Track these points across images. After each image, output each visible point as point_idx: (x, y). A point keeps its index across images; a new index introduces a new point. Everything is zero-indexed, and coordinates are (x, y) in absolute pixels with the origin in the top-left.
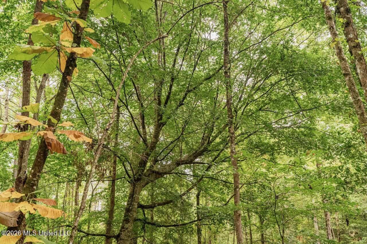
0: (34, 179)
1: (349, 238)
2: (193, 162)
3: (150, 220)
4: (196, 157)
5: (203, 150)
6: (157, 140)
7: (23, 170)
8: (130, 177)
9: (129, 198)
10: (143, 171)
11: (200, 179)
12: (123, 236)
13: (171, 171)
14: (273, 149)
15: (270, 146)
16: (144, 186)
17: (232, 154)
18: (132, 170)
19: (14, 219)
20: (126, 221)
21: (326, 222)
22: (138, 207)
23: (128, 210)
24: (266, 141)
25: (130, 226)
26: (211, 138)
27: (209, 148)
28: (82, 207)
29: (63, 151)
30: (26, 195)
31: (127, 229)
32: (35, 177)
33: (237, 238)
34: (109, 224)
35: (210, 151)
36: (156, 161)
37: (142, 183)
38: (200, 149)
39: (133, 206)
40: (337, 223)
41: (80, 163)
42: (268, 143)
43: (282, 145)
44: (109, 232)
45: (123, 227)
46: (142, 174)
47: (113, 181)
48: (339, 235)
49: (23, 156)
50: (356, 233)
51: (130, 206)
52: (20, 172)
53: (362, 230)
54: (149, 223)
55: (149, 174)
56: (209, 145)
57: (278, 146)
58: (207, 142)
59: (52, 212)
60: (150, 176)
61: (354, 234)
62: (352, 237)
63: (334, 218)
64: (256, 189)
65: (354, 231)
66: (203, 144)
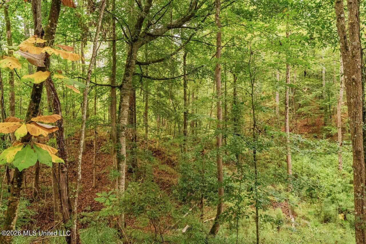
0: (52, 28)
1: (302, 93)
2: (182, 26)
3: (145, 74)
4: (184, 22)
5: (190, 15)
6: (150, 4)
7: (39, 24)
8: (128, 38)
9: (128, 56)
10: (139, 32)
11: (187, 41)
12: (125, 86)
13: (163, 34)
14: (251, 16)
15: (249, 13)
16: (140, 47)
17: (216, 17)
18: (130, 32)
19: (41, 61)
20: (127, 74)
21: (287, 79)
22: (136, 64)
23: (128, 66)
24: (246, 9)
25: (130, 79)
26: (198, 4)
27: (196, 15)
28: (94, 56)
29: (73, 5)
30: (48, 42)
31: (128, 81)
32: (53, 27)
33: (217, 87)
34: (113, 77)
35: (197, 16)
36: (150, 25)
37: (138, 43)
38: (188, 15)
39: (131, 62)
40: (295, 81)
41: (84, 25)
42: (248, 10)
43: (259, 12)
44: (113, 83)
45: (124, 80)
46: (138, 35)
47: (114, 41)
48: (295, 90)
49: (36, 11)
50: (308, 89)
51: (129, 63)
52: (36, 26)
53: (313, 87)
54: (145, 77)
55: (144, 36)
56: (196, 11)
57: (256, 12)
58: (194, 8)
59: (72, 56)
60: (145, 37)
61: (306, 90)
62: (304, 92)
63: (293, 77)
64: (233, 51)
65: (307, 87)
66: (190, 10)
